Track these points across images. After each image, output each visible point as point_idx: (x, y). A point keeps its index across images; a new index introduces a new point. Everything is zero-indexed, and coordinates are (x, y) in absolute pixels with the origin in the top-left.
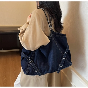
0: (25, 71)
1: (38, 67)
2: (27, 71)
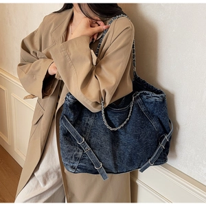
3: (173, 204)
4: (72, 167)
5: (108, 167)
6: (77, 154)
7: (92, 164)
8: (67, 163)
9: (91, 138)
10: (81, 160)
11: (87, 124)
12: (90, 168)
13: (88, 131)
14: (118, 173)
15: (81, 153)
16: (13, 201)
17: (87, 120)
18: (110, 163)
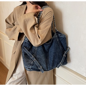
4: (29, 68)
5: (44, 68)
6: (30, 63)
7: (37, 67)
8: (26, 67)
9: (36, 55)
10: (33, 65)
11: (35, 50)
12: (36, 68)
13: (35, 53)
14: (48, 70)
15: (32, 62)
16: (4, 84)
17: (34, 48)
18: (45, 66)
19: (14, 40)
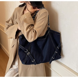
0: (23, 61)
1: (34, 58)
2: (25, 61)
3: (63, 77)
16: (4, 76)
19: (12, 38)
